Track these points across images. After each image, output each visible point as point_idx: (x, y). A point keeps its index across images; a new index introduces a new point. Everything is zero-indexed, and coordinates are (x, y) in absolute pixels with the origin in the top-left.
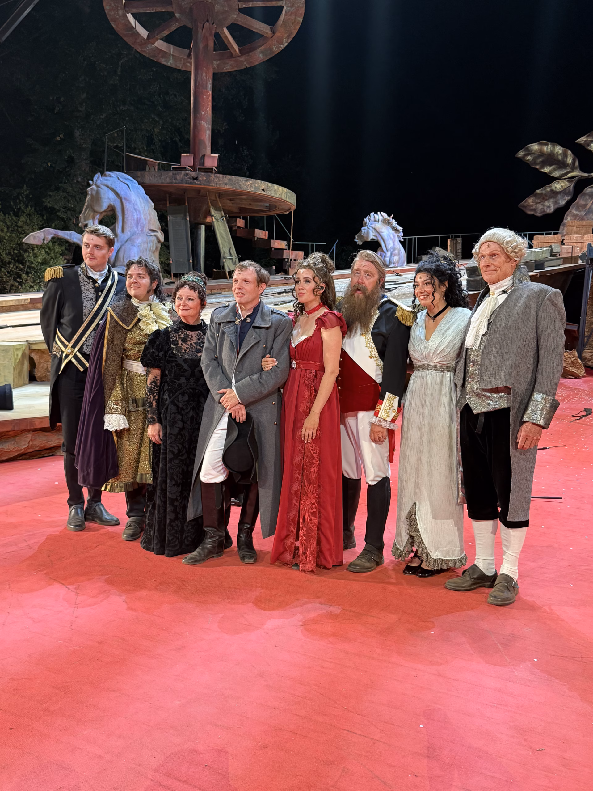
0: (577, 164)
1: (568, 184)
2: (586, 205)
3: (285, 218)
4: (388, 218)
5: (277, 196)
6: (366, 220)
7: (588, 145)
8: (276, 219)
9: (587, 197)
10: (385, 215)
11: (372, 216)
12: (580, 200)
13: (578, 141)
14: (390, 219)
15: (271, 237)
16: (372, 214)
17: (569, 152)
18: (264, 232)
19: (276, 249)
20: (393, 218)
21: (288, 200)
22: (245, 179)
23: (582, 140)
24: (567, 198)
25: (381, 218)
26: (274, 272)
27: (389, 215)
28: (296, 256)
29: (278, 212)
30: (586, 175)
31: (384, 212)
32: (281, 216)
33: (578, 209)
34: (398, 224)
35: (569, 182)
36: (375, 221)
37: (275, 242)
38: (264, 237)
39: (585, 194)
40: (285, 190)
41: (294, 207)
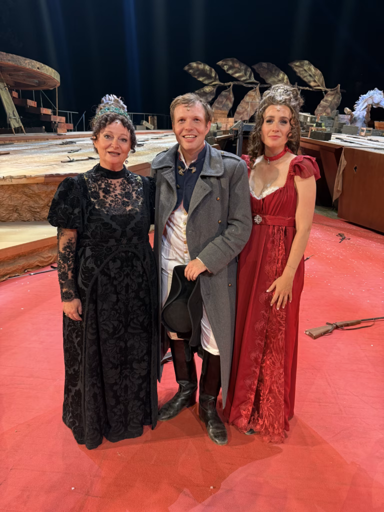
0: (217, 77)
1: (213, 89)
2: (222, 102)
3: (50, 93)
4: (118, 99)
5: (48, 74)
6: (103, 99)
7: (223, 66)
8: (42, 94)
9: (223, 97)
10: (115, 96)
11: (107, 97)
12: (219, 99)
13: (218, 63)
14: (119, 99)
15: (39, 106)
16: (107, 95)
17: (213, 70)
18: (34, 102)
19: (44, 114)
20: (121, 99)
21: (56, 78)
22: (24, 58)
23: (220, 63)
24: (213, 97)
25: (113, 98)
26: (44, 131)
27: (118, 97)
28: (60, 120)
29: (45, 88)
30: (222, 84)
31: (115, 95)
32: (47, 91)
33: (218, 103)
34: (124, 103)
35: (213, 87)
36: (109, 100)
37: (43, 110)
38: (34, 106)
39: (222, 95)
40: (54, 70)
41: (59, 85)
